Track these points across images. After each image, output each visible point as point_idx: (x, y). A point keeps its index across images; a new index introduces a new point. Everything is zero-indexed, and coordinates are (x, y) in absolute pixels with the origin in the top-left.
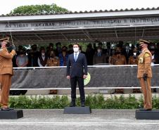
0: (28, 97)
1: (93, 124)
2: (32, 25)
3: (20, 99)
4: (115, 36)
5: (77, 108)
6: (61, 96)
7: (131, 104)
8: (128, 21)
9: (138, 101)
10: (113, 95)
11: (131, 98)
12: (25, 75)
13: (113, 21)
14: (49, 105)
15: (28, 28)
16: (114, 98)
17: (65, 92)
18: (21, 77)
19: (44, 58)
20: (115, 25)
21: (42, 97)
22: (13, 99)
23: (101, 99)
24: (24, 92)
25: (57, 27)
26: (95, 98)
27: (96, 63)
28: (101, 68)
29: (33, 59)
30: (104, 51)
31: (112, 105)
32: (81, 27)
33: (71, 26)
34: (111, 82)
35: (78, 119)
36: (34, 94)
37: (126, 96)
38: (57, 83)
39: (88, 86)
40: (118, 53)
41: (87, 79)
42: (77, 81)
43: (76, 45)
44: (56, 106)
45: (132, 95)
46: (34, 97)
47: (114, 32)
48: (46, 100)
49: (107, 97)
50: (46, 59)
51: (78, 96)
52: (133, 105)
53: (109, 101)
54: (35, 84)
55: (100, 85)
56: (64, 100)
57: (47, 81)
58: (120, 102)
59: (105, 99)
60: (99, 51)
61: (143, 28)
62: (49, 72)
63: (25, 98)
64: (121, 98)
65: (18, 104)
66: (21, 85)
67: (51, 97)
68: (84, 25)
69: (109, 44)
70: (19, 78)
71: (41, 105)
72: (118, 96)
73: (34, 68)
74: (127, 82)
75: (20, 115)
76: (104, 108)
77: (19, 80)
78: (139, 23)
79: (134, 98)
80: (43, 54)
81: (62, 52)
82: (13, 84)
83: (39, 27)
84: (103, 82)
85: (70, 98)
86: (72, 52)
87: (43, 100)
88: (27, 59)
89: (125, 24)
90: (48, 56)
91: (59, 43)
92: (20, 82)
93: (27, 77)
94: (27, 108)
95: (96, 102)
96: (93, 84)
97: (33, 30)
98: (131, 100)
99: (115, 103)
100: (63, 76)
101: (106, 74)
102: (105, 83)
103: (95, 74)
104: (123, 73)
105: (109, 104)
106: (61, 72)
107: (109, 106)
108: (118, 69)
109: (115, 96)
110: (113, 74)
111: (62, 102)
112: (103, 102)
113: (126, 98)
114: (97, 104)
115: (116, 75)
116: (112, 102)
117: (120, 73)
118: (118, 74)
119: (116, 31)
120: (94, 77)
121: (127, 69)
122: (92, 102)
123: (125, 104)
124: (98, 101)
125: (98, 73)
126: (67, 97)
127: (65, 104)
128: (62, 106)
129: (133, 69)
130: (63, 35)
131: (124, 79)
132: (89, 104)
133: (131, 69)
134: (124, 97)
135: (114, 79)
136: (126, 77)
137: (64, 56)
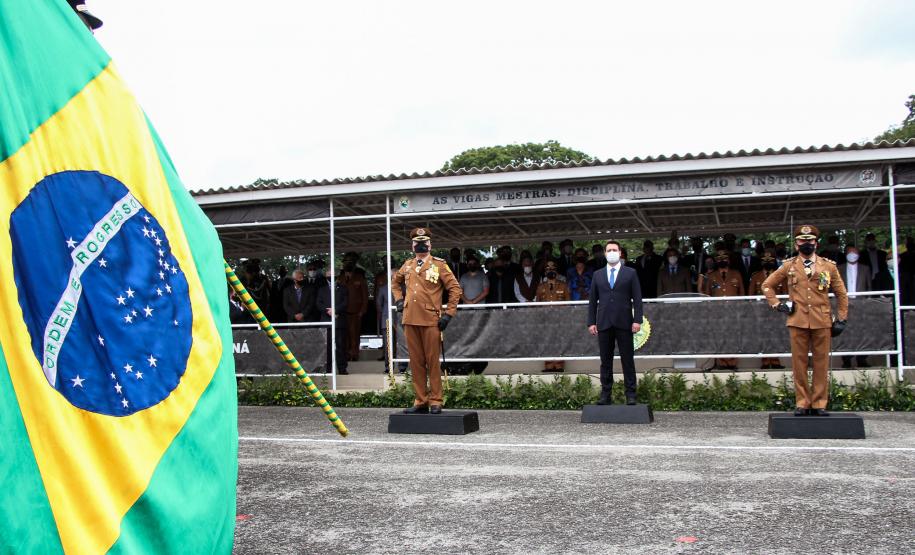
0: (491, 379)
1: (659, 450)
2: (500, 198)
3: (471, 384)
4: (711, 220)
5: (615, 408)
6: (573, 377)
7: (756, 399)
8: (748, 181)
9: (775, 392)
10: (710, 376)
11: (755, 382)
12: (483, 323)
13: (707, 182)
14: (544, 400)
15: (488, 204)
16: (711, 383)
17: (585, 366)
18: (472, 329)
19: (529, 280)
20: (711, 193)
21: (526, 379)
22: (453, 384)
23: (679, 385)
24: (479, 368)
25: (562, 201)
26: (661, 382)
27: (664, 292)
28: (677, 305)
29: (502, 281)
30: (685, 261)
31: (708, 402)
32: (625, 199)
33: (598, 196)
34: (705, 341)
35: (619, 437)
36: (508, 374)
37: (744, 377)
38: (564, 345)
39: (645, 349)
40: (723, 265)
41: (642, 333)
42: (614, 340)
43: (615, 247)
44: (561, 404)
45: (760, 375)
46: (505, 378)
47: (711, 210)
48: (536, 387)
49: (693, 379)
50: (535, 282)
51: (618, 377)
52: (762, 400)
53: (698, 389)
54: (509, 347)
55: (675, 349)
56: (583, 386)
57: (537, 340)
58: (727, 394)
59: (689, 386)
60: (672, 260)
61: (786, 198)
62: (543, 316)
63: (483, 382)
64: (731, 383)
65: (466, 398)
66: (473, 348)
67: (549, 379)
68: (632, 195)
69: (697, 243)
70: (465, 331)
71: (523, 400)
72: (724, 377)
73: (505, 305)
74: (745, 340)
75: (470, 425)
76: (685, 407)
77: (468, 336)
78: (775, 186)
79: (764, 384)
80: (527, 270)
81: (574, 265)
82: (454, 347)
83: (514, 202)
84: (684, 342)
85: (596, 381)
86: (602, 262)
87: (528, 387)
88: (485, 284)
89: (740, 189)
90: (538, 273)
91: (569, 242)
92: (471, 341)
93: (486, 328)
94: (488, 407)
95: (664, 393)
96: (658, 346)
97: (501, 208)
98: (756, 387)
99: (714, 395)
100: (579, 325)
101: (690, 320)
102: (688, 344)
103: (662, 320)
104: (735, 317)
105: (700, 398)
106: (574, 315)
107: (699, 404)
108: (723, 306)
109: (715, 378)
110: (710, 319)
111: (578, 392)
112: (682, 393)
113: (743, 383)
114: (666, 397)
115: (717, 324)
116: (706, 394)
117: (726, 318)
118: (721, 320)
119: (715, 207)
120: (660, 329)
121: (746, 307)
122: (653, 394)
123: (742, 397)
124: (670, 390)
125: (669, 318)
126: (589, 381)
127: (583, 398)
128: (576, 404)
129: (761, 306)
130: (577, 220)
131: (739, 333)
132: (646, 399)
133: (756, 306)
134: (738, 379)
135: (710, 334)
136: (743, 327)
137: (580, 273)
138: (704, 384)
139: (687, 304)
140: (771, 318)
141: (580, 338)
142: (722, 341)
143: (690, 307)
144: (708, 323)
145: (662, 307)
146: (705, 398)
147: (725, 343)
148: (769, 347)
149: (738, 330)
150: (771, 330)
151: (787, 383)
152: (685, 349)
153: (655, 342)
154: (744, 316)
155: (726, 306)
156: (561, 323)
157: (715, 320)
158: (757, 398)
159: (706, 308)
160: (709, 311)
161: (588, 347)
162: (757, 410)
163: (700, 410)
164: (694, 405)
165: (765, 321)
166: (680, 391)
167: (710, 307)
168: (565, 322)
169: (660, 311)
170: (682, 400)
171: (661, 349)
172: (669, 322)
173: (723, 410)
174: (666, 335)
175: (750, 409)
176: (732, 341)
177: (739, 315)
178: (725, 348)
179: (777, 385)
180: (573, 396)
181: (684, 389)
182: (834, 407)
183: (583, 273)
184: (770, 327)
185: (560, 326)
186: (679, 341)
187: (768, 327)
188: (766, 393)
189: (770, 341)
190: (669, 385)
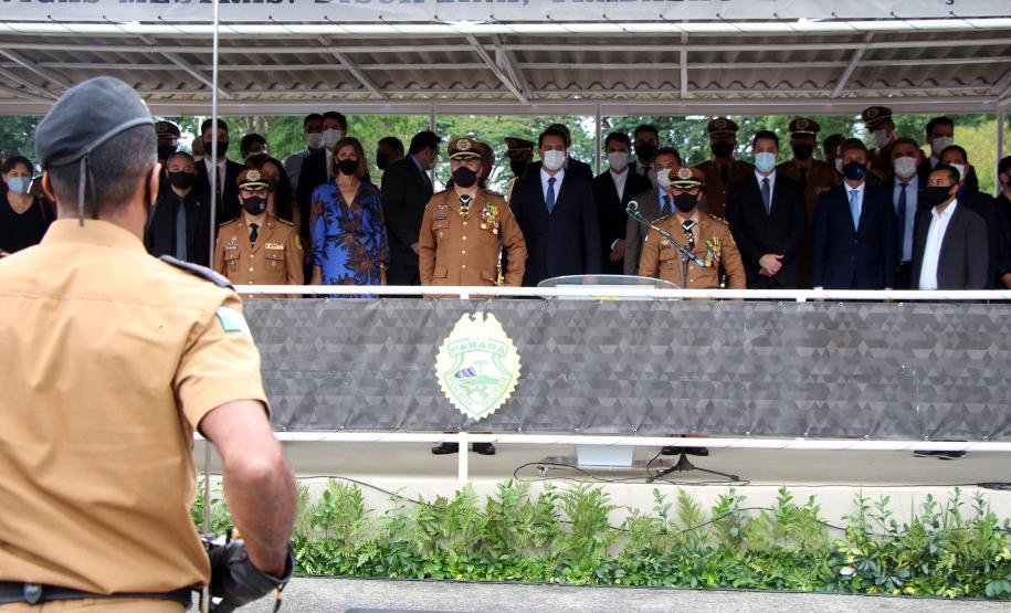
7: (785, 559)
9: (835, 539)
10: (668, 491)
11: (788, 516)
15: (96, 11)
16: (673, 514)
23: (592, 518)
26: (545, 518)
28: (593, 305)
31: (664, 564)
32: (466, 21)
34: (659, 403)
37: (758, 498)
38: (295, 398)
45: (800, 494)
47: (672, 58)
49: (631, 501)
52: (804, 562)
53: (638, 529)
55: (583, 420)
56: (340, 513)
58: (713, 543)
59: (616, 518)
61: (859, 37)
64: (726, 517)
68: (484, 10)
72: (706, 497)
74: (763, 403)
76: (605, 579)
79: (809, 520)
84: (606, 402)
95: (551, 537)
96: (539, 411)
97: (134, 27)
98: (788, 527)
99: (679, 544)
100: (334, 349)
101: (624, 345)
102: (618, 406)
103: (551, 344)
104: (739, 344)
105: (645, 553)
106: (323, 323)
107: (642, 567)
108: (708, 316)
109: (684, 501)
110: (675, 345)
111: (326, 526)
112: (598, 538)
113: (755, 515)
114: (558, 547)
115: (694, 359)
116: (660, 542)
117: (717, 345)
118: (704, 350)
119: (684, 51)
120: (546, 367)
121: (767, 317)
122: (522, 538)
123: (750, 553)
124: (569, 529)
125: (569, 341)
126: (358, 497)
127: (342, 542)
128: (320, 559)
129: (807, 317)
130: (346, 65)
131: (747, 385)
132: (505, 550)
133: (793, 316)
134: (742, 505)
135: (675, 384)
136: (759, 369)
137: (349, 199)
138: (656, 515)
139: (618, 303)
140: (831, 347)
141: (339, 383)
142: (702, 404)
143: (624, 312)
144: (669, 354)
145: (552, 310)
146: (656, 553)
147: (710, 406)
148: (825, 424)
149: (743, 376)
150: (829, 379)
151: (868, 520)
152: (607, 422)
153: (531, 401)
154: (762, 342)
155: (718, 311)
156: (289, 343)
157: (685, 349)
158: (789, 555)
159: (666, 316)
160: (674, 323)
161: (356, 412)
162: (791, 588)
163: (643, 584)
164: (628, 572)
165: (816, 355)
166: (590, 533)
167: (676, 312)
168: (298, 341)
169: (546, 319)
170: (599, 553)
171: (545, 419)
172: (570, 349)
173: (703, 586)
174: (561, 385)
175: (772, 585)
176: (728, 403)
177: (749, 336)
178: (710, 421)
179: (844, 524)
180: (313, 540)
181: (605, 526)
182: (989, 591)
183: (356, 200)
184: (827, 371)
185: (284, 351)
186: (594, 401)
187: (821, 370)
188: (815, 544)
189: (826, 407)
190: (565, 516)
